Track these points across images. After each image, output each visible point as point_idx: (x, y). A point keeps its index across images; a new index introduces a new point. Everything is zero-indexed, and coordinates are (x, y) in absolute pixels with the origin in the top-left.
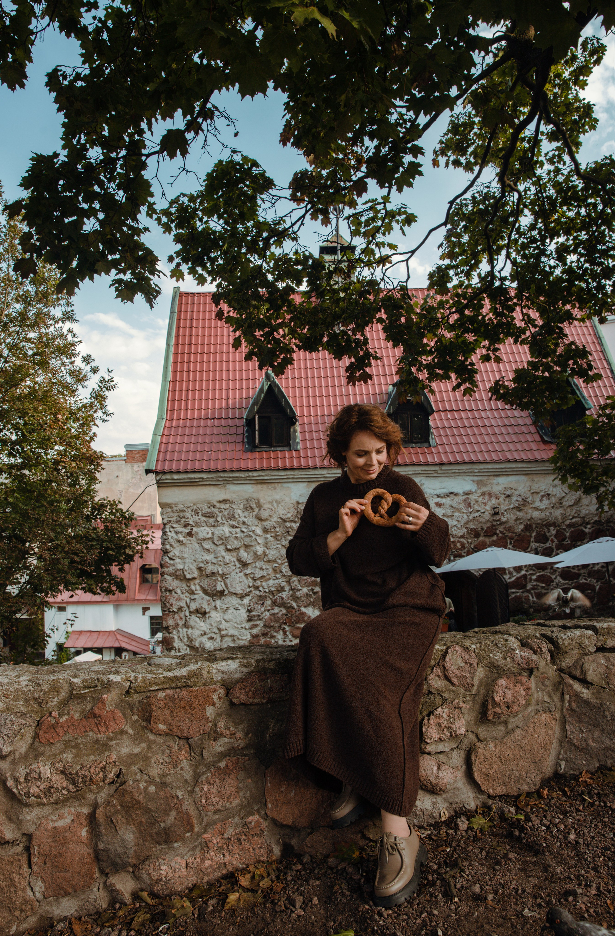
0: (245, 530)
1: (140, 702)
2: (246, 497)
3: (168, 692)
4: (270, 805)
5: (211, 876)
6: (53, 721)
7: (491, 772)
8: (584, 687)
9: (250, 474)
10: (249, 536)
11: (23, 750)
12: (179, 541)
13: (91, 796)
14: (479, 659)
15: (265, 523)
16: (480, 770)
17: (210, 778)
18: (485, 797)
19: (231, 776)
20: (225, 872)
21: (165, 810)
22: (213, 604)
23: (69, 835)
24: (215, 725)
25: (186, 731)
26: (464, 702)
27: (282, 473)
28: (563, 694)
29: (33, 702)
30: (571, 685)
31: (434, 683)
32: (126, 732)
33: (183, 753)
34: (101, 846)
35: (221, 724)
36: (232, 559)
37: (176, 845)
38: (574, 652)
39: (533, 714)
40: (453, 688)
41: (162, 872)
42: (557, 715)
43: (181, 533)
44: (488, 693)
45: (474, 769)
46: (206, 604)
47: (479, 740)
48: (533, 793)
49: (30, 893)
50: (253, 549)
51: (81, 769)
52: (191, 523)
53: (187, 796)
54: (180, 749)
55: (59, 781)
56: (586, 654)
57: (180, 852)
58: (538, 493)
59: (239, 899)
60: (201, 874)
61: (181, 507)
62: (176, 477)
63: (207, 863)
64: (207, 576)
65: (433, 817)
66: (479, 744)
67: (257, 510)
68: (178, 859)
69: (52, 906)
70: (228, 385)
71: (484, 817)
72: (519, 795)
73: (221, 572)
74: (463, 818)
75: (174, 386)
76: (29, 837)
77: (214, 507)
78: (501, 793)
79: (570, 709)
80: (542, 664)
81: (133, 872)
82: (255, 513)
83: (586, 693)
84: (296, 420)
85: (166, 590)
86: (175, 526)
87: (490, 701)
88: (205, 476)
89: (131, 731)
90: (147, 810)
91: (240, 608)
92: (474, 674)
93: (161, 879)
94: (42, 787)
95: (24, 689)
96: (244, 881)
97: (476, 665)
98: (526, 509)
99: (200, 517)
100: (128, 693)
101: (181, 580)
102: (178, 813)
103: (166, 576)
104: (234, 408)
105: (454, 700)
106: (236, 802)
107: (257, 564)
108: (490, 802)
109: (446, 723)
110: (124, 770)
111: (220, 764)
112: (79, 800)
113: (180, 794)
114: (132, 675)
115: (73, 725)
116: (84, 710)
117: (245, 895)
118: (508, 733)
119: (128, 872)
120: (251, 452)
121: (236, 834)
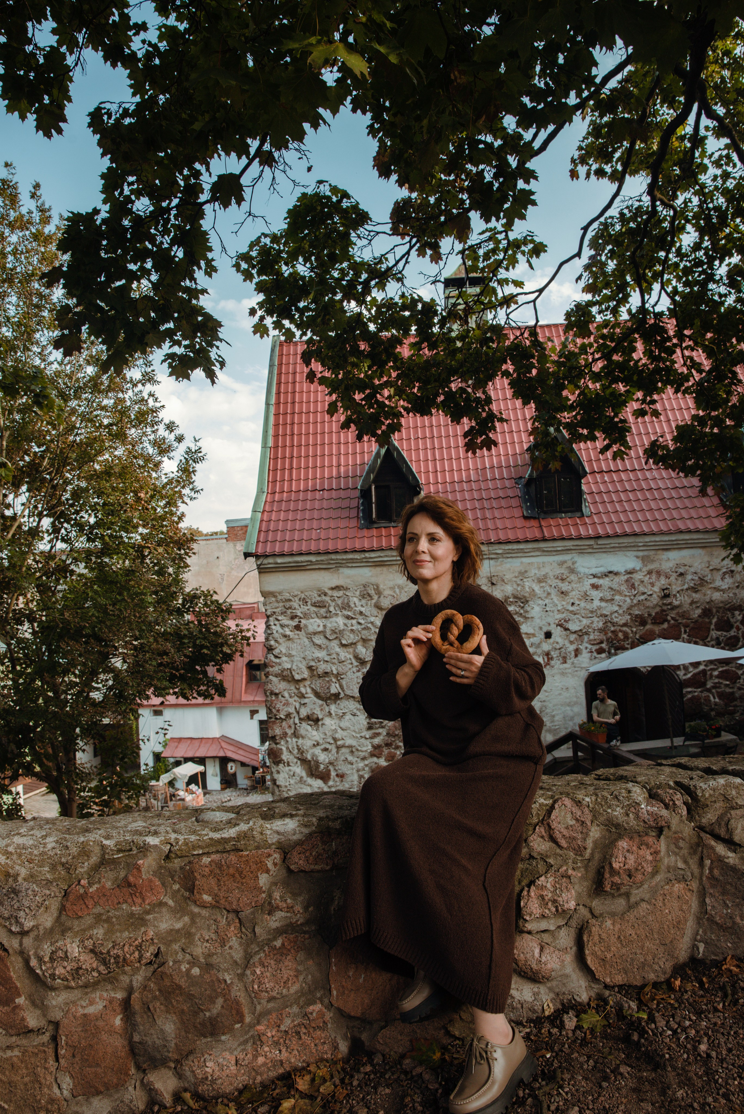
0: (362, 621)
1: (181, 868)
2: (364, 582)
3: (214, 857)
4: (335, 993)
5: (265, 1076)
6: (82, 891)
7: (608, 956)
8: (730, 849)
9: (367, 555)
10: (367, 628)
11: (49, 924)
12: (285, 636)
13: (125, 979)
14: (594, 816)
16: (594, 954)
17: (263, 959)
18: (601, 987)
19: (289, 957)
20: (281, 1071)
21: (210, 996)
22: (327, 709)
23: (100, 1023)
24: (270, 896)
25: (235, 903)
26: (573, 869)
28: (702, 859)
29: (60, 868)
30: (712, 848)
31: (536, 846)
32: (166, 904)
33: (232, 929)
34: (136, 1038)
35: (277, 895)
36: (348, 656)
37: (223, 1038)
38: (717, 805)
39: (662, 883)
40: (561, 852)
41: (207, 1070)
42: (694, 885)
43: (288, 626)
44: (605, 857)
45: (587, 952)
46: (318, 709)
47: (594, 916)
48: (662, 983)
49: (56, 1090)
51: (113, 947)
52: (299, 614)
53: (236, 981)
54: (229, 924)
55: (88, 961)
56: (733, 808)
57: (228, 1046)
58: (718, 570)
59: (294, 1107)
60: (253, 1073)
61: (287, 596)
62: (279, 560)
63: (261, 1060)
64: (319, 677)
65: (534, 1011)
66: (593, 921)
67: (376, 597)
68: (226, 1054)
69: (82, 1105)
70: (339, 449)
71: (598, 1013)
72: (644, 986)
73: (335, 672)
74: (571, 1013)
75: (276, 453)
76: (56, 1025)
77: (326, 594)
78: (621, 983)
79: (712, 877)
80: (675, 822)
81: (175, 1068)
82: (374, 601)
83: (732, 858)
84: (420, 488)
85: (272, 693)
86: (280, 618)
87: (607, 868)
88: (313, 558)
89: (171, 903)
90: (190, 997)
91: (358, 713)
92: (587, 835)
93: (207, 1078)
94: (69, 968)
95: (50, 853)
96: (302, 1084)
97: (589, 824)
98: (704, 589)
99: (309, 607)
100: (167, 857)
101: (289, 681)
102: (225, 1001)
103: (271, 677)
104: (347, 477)
105: (561, 866)
106: (294, 988)
108: (607, 993)
109: (550, 895)
110: (162, 949)
111: (275, 943)
112: (111, 983)
113: (228, 978)
114: (173, 836)
115: (104, 895)
116: (116, 879)
117: (301, 1102)
118: (630, 907)
119: (169, 1068)
120: (368, 528)
121: (295, 1026)
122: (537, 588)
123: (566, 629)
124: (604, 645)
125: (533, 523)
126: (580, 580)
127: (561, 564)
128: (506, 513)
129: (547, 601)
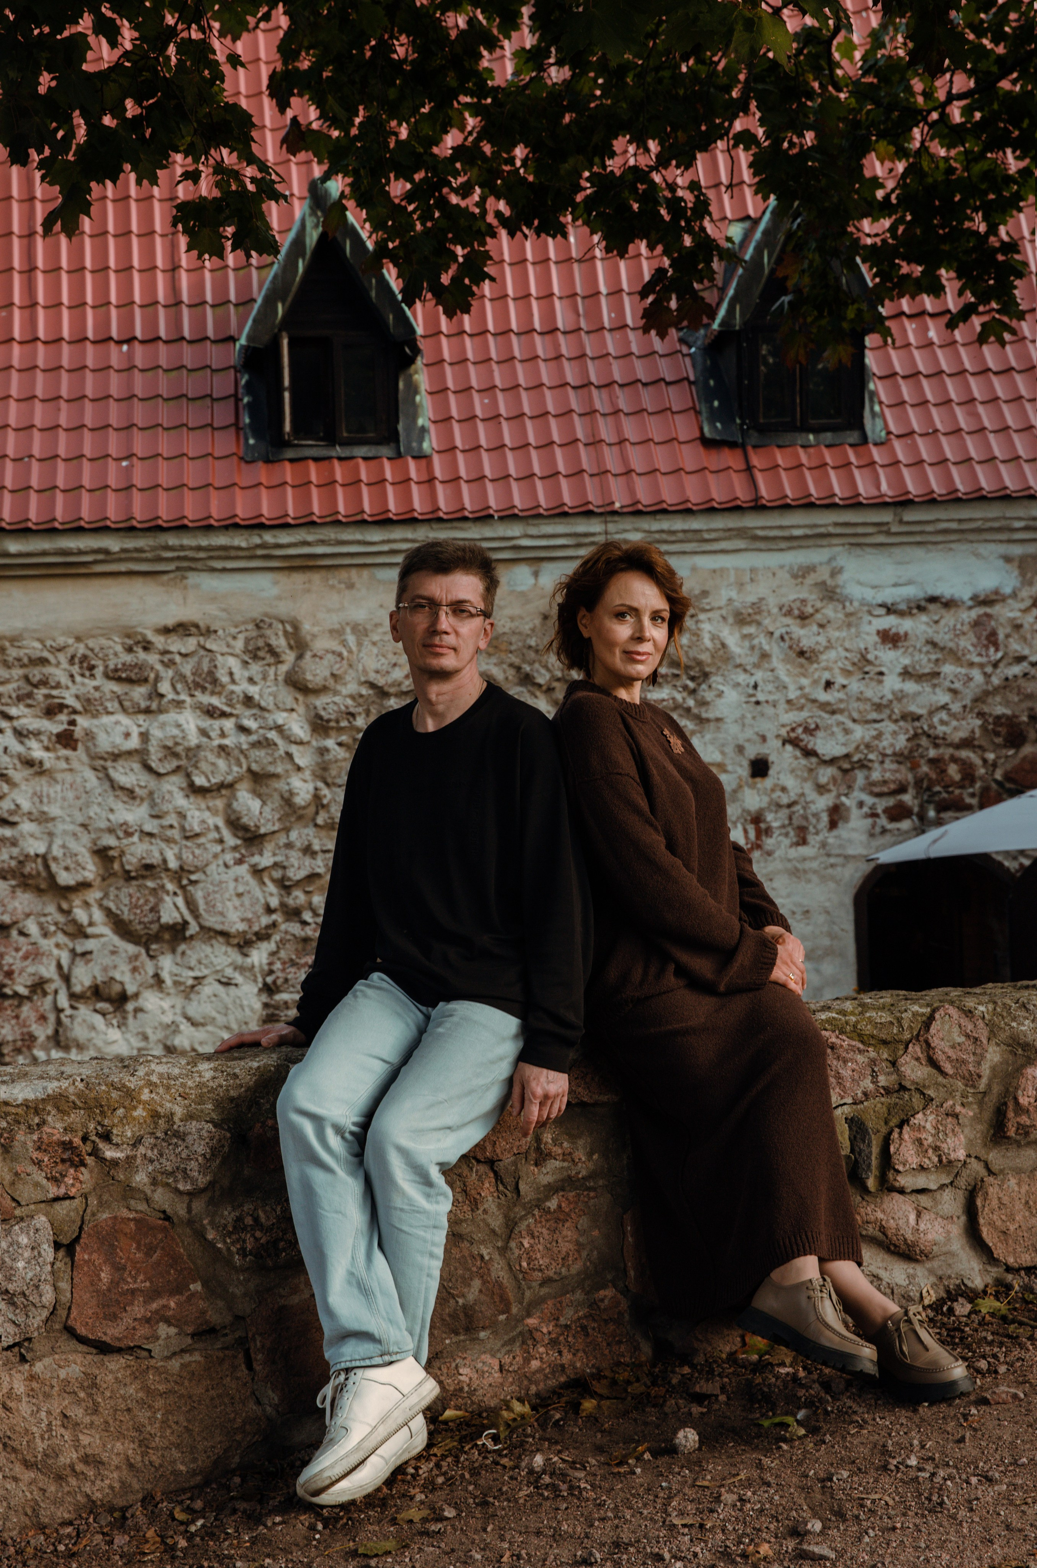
0: (251, 724)
2: (256, 614)
4: (632, 1273)
5: (542, 1386)
6: (269, 1135)
7: (1012, 1228)
9: (269, 537)
10: (265, 744)
11: (226, 1181)
12: (29, 763)
14: (991, 1031)
15: (320, 702)
16: (992, 1224)
17: (533, 1226)
18: (1001, 1270)
19: (567, 1224)
20: (563, 1379)
21: (463, 1277)
22: (150, 968)
23: (308, 1318)
24: (538, 1139)
25: (489, 1148)
26: (963, 1105)
27: (375, 535)
29: (227, 1106)
31: (909, 1072)
33: (487, 1185)
35: (548, 1137)
36: (212, 821)
37: (482, 1334)
40: (944, 1081)
41: (461, 1378)
43: (37, 734)
44: (1007, 1090)
45: (981, 1221)
46: (125, 968)
47: (990, 1172)
49: (255, 1407)
50: (281, 785)
52: (70, 701)
53: (496, 1256)
54: (480, 1179)
57: (489, 1346)
59: (599, 1406)
60: (526, 1382)
61: (34, 648)
62: (14, 546)
63: (535, 1364)
64: (128, 877)
65: (909, 1299)
66: (991, 1179)
67: (290, 657)
68: (487, 1358)
69: (290, 1428)
71: (998, 1298)
73: (173, 864)
74: (962, 1299)
77: (147, 646)
78: (1029, 1264)
82: (284, 668)
84: (416, 351)
86: (13, 711)
87: (1011, 1105)
88: (113, 544)
91: (238, 978)
92: (982, 1057)
93: (462, 1391)
94: (263, 1241)
95: (211, 1084)
97: (985, 1041)
99: (99, 681)
101: (39, 891)
102: (484, 1282)
104: (198, 304)
105: (946, 1100)
106: (576, 1268)
107: (294, 835)
108: (1010, 1277)
111: (548, 1204)
113: (485, 1252)
117: (607, 1403)
120: (268, 461)
121: (579, 1319)
122: (732, 639)
123: (809, 753)
124: (907, 798)
125: (730, 458)
126: (851, 620)
127: (801, 573)
128: (655, 428)
129: (759, 676)
